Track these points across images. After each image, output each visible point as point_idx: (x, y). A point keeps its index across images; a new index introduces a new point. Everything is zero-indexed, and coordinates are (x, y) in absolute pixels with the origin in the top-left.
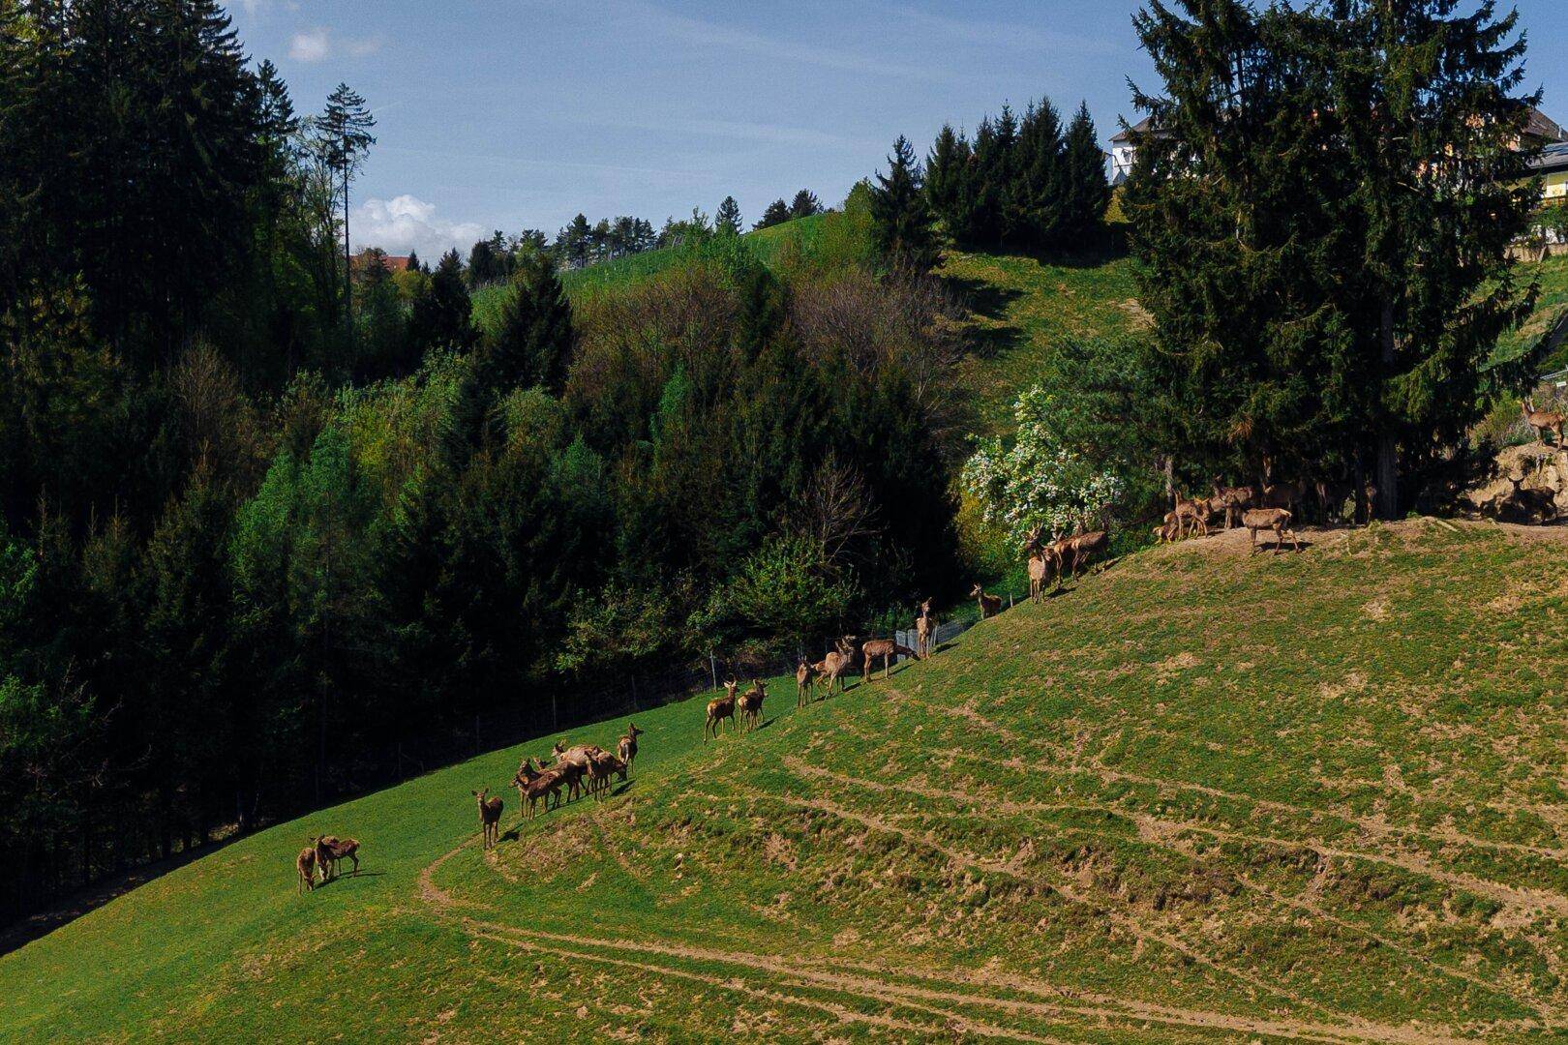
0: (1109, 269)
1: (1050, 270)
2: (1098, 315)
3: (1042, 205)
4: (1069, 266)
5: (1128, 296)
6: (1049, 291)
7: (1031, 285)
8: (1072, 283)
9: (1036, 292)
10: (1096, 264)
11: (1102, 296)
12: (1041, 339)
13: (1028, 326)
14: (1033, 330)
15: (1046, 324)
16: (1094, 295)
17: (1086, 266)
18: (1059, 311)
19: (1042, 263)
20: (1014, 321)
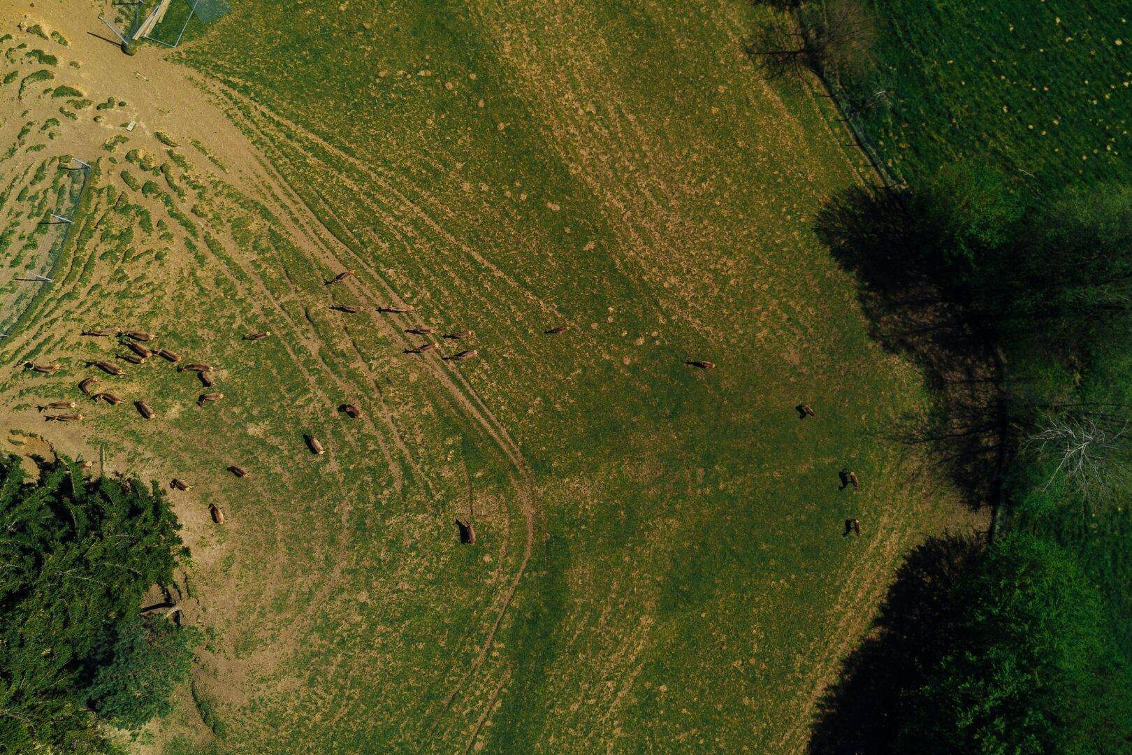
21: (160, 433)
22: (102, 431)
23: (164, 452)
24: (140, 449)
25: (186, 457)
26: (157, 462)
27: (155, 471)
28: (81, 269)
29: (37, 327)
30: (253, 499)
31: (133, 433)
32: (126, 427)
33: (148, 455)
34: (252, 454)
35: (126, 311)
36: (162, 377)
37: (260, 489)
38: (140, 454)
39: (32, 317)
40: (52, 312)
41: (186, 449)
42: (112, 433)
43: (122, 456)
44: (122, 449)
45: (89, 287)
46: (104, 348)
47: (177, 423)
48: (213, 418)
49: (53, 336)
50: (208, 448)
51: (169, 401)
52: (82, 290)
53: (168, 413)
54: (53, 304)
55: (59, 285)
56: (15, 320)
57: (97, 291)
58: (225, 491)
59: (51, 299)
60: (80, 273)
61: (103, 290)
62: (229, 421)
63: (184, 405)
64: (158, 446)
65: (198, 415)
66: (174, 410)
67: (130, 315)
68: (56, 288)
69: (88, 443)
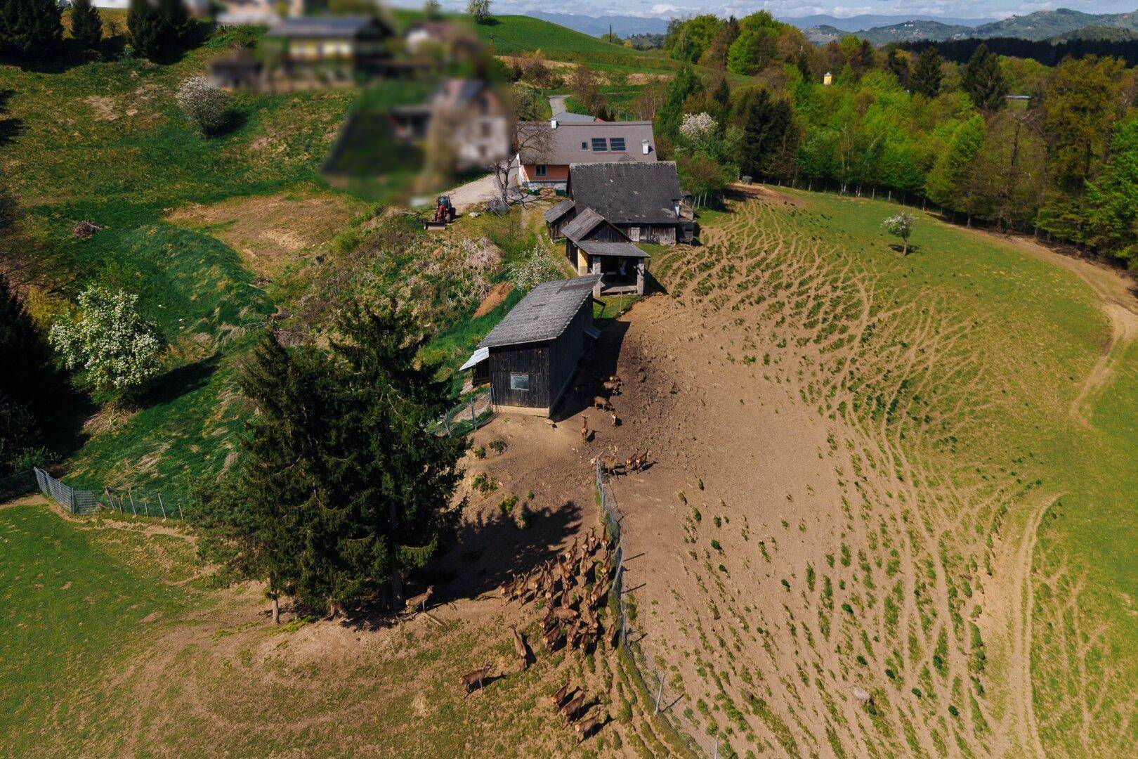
0: (71, 74)
1: (29, 75)
2: (71, 108)
3: (18, 33)
4: (44, 71)
5: (90, 94)
6: (34, 91)
7: (20, 87)
8: (49, 85)
9: (26, 92)
10: (62, 71)
11: (71, 94)
12: (37, 128)
13: (25, 118)
14: (30, 121)
15: (38, 116)
16: (65, 94)
17: (56, 72)
18: (45, 106)
19: (25, 70)
20: (14, 115)
21: (412, 679)
22: (461, 637)
23: (391, 668)
24: (413, 651)
25: (368, 683)
26: (388, 655)
27: (382, 648)
28: (650, 748)
29: (615, 672)
30: (269, 713)
31: (435, 657)
32: (444, 656)
33: (402, 654)
34: (309, 745)
35: (567, 747)
36: (465, 722)
37: (271, 726)
38: (408, 647)
39: (629, 676)
40: (621, 690)
41: (375, 688)
42: (450, 642)
43: (421, 633)
44: (427, 638)
45: (625, 740)
46: (543, 699)
47: (407, 699)
48: (380, 736)
49: (593, 671)
50: (356, 709)
51: (435, 708)
52: (625, 731)
53: (423, 698)
54: (628, 697)
55: (648, 718)
56: (639, 666)
57: (612, 740)
58: (303, 691)
59: (635, 700)
60: (646, 743)
61: (609, 746)
62: (362, 749)
63: (418, 718)
64: (400, 666)
65: (396, 724)
66: (422, 706)
67: (560, 747)
68: (646, 714)
69: (460, 620)
